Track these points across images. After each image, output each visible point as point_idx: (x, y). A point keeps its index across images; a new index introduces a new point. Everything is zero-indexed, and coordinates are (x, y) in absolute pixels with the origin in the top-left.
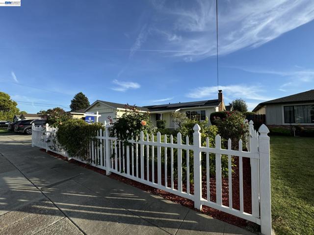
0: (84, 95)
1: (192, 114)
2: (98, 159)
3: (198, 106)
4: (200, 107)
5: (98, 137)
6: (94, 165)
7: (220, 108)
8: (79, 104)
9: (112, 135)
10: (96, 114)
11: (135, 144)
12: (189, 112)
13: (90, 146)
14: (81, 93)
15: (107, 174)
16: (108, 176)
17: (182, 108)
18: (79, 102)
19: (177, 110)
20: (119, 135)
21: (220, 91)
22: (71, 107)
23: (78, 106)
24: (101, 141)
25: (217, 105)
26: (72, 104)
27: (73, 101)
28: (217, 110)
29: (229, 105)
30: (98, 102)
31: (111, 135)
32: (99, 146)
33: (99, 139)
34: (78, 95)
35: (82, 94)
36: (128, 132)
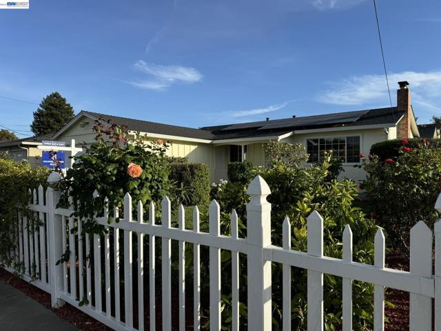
0: (64, 100)
1: (322, 148)
2: (37, 264)
3: (340, 124)
4: (344, 128)
5: (34, 207)
6: (28, 279)
7: (402, 129)
8: (52, 121)
9: (63, 203)
10: (69, 145)
11: (112, 229)
12: (316, 141)
13: (20, 229)
14: (56, 95)
15: (53, 306)
16: (55, 310)
17: (297, 132)
18: (52, 115)
19: (281, 137)
20: (78, 202)
21: (403, 84)
22: (35, 127)
23: (49, 126)
24: (41, 217)
25: (392, 122)
26: (36, 121)
27: (38, 115)
28: (392, 134)
29: (432, 122)
30: (84, 117)
31: (61, 201)
32: (38, 229)
33: (38, 213)
34: (49, 98)
35: (60, 97)
36: (96, 194)
